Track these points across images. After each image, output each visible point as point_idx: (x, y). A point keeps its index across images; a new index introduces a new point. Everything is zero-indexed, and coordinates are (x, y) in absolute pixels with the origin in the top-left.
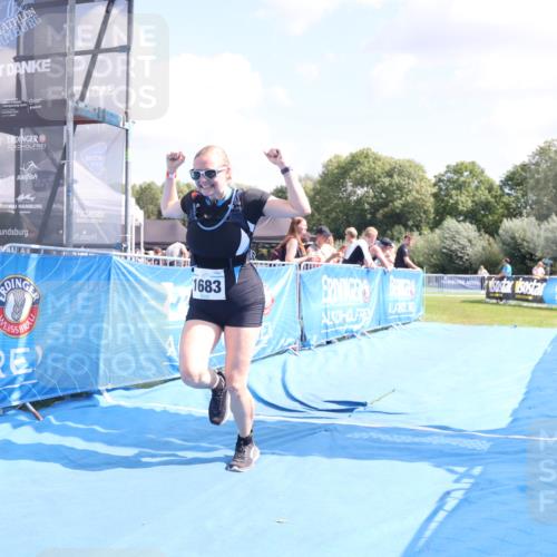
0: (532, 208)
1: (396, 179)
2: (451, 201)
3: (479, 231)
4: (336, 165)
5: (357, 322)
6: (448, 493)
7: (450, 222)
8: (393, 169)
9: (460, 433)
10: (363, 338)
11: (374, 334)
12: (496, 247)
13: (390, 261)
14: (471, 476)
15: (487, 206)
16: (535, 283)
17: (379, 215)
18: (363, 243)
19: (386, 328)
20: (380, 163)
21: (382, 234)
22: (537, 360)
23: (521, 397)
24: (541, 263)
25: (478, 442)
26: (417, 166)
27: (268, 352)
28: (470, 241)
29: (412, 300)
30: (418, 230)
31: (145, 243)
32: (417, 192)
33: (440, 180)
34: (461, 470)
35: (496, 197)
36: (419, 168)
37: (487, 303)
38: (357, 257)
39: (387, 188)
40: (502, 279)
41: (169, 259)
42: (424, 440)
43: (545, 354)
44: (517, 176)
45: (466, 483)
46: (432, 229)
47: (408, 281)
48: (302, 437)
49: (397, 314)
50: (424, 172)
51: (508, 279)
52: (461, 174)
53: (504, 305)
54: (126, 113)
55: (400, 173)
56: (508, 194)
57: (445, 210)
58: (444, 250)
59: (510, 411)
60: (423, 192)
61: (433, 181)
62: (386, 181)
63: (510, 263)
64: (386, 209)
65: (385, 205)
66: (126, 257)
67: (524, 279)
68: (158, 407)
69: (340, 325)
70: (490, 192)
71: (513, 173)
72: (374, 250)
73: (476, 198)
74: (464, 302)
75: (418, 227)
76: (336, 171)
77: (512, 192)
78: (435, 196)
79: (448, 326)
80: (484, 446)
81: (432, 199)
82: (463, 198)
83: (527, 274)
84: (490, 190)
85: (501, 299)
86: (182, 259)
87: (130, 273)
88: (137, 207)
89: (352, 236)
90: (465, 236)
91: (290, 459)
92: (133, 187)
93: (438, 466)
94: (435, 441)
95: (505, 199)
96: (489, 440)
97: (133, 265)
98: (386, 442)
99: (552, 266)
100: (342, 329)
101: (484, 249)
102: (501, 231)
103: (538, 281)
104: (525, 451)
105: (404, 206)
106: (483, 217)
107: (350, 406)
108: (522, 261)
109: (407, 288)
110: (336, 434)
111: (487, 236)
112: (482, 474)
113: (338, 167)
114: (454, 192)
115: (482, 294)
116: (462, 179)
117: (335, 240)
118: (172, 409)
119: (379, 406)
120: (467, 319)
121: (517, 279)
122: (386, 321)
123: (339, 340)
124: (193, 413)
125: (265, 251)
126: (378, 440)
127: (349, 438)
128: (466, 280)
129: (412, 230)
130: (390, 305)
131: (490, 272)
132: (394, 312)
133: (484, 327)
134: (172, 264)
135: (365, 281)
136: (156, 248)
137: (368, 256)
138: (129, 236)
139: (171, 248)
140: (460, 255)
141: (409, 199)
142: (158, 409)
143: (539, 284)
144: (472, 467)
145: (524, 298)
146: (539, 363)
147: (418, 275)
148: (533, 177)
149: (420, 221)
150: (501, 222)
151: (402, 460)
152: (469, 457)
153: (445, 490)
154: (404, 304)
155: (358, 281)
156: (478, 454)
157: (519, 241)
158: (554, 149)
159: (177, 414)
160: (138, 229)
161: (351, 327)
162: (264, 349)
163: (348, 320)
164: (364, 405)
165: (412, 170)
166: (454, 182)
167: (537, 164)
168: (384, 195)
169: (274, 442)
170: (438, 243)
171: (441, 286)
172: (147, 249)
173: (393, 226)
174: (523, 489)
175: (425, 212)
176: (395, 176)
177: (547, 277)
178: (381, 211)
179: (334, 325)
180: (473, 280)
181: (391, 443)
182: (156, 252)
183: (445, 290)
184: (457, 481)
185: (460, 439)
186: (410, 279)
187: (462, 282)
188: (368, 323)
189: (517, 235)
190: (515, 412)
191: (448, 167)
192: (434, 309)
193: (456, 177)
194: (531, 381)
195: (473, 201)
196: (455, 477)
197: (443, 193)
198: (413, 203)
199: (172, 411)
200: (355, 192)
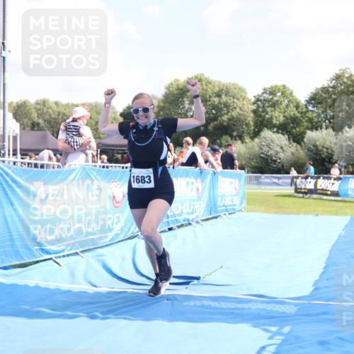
0: (330, 122)
1: (224, 98)
2: (267, 116)
3: (289, 139)
4: (176, 87)
5: (192, 213)
6: (263, 348)
7: (267, 133)
8: (220, 91)
9: (273, 300)
10: (197, 225)
11: (206, 222)
12: (302, 153)
13: (219, 164)
14: (281, 334)
15: (295, 121)
16: (332, 181)
17: (210, 127)
18: (197, 150)
19: (216, 218)
20: (211, 86)
21: (212, 142)
22: (334, 241)
23: (321, 271)
24: (336, 165)
25: (287, 306)
26: (240, 89)
27: (121, 237)
28: (282, 148)
29: (236, 195)
30: (241, 140)
31: (21, 150)
32: (241, 109)
33: (258, 100)
34: (274, 329)
35: (302, 113)
36: (242, 90)
37: (295, 197)
38: (192, 161)
39: (216, 106)
40: (306, 178)
41: (39, 162)
42: (245, 306)
43: (340, 236)
44: (318, 97)
45: (278, 340)
46: (252, 138)
47: (233, 180)
48: (149, 305)
49: (224, 206)
50: (246, 93)
51: (312, 178)
52: (275, 95)
53: (308, 198)
54: (3, 43)
55: (227, 94)
56: (312, 111)
57: (262, 124)
58: (262, 155)
59: (313, 282)
60: (245, 109)
61: (253, 100)
62: (216, 100)
63: (313, 165)
64: (215, 123)
65: (215, 119)
66: (4, 162)
67: (324, 178)
68: (32, 283)
69: (179, 215)
70: (297, 109)
71: (315, 94)
72: (206, 156)
73: (286, 114)
74: (277, 196)
75: (241, 137)
76: (175, 92)
77: (315, 109)
78: (255, 112)
79: (265, 215)
80: (291, 310)
81: (252, 115)
82: (277, 114)
83: (326, 173)
84: (297, 107)
85: (306, 193)
86: (51, 163)
87: (7, 174)
88: (14, 121)
89: (189, 144)
90: (277, 144)
91: (138, 323)
92: (10, 104)
93: (256, 326)
94: (254, 306)
95: (309, 115)
96: (296, 305)
97: (10, 168)
98: (215, 308)
99: (345, 167)
100: (181, 218)
101: (292, 154)
102: (305, 140)
103: (335, 179)
104: (324, 313)
105: (229, 120)
106: (292, 129)
107: (187, 280)
108: (323, 163)
109: (232, 185)
110: (175, 302)
111: (295, 144)
112: (290, 332)
113: (178, 89)
114: (269, 109)
115: (291, 190)
116: (276, 98)
117: (175, 147)
118: (43, 284)
119: (210, 280)
120: (280, 209)
121: (319, 178)
122: (216, 211)
123: (179, 227)
124: (61, 288)
125: (119, 156)
126: (208, 307)
127: (185, 306)
128: (279, 178)
129: (236, 140)
130: (219, 199)
131: (298, 172)
132: (222, 204)
133: (293, 216)
134: (42, 166)
135: (199, 180)
136: (30, 153)
137: (201, 160)
138: (6, 144)
139: (41, 154)
140: (274, 158)
141: (234, 114)
142: (31, 285)
143: (336, 181)
144: (282, 327)
145: (324, 192)
146: (335, 244)
147: (241, 175)
148: (331, 97)
149: (243, 132)
150: (305, 133)
151: (227, 323)
152: (280, 319)
153: (261, 346)
154: (230, 198)
155: (193, 180)
156: (287, 317)
157: (320, 148)
158: (347, 75)
159: (47, 289)
160: (15, 138)
161: (187, 217)
162: (117, 235)
163: (185, 211)
164: (198, 278)
165: (236, 91)
166: (269, 101)
167: (334, 87)
168: (214, 111)
169: (125, 309)
170: (257, 149)
171: (259, 183)
172: (22, 155)
173: (222, 136)
174: (322, 343)
175: (247, 125)
176: (223, 96)
177: (342, 176)
178: (212, 124)
179: (175, 215)
180: (285, 179)
181: (218, 309)
182: (31, 157)
183: (263, 187)
184: (270, 338)
185: (273, 305)
186: (235, 178)
187: (276, 181)
188: (201, 214)
189: (318, 143)
190: (316, 282)
191: (264, 89)
192: (254, 202)
193: (271, 97)
194: (328, 258)
195: (284, 117)
196: (269, 335)
197: (261, 110)
198: (237, 117)
199: (42, 286)
200: (191, 109)
